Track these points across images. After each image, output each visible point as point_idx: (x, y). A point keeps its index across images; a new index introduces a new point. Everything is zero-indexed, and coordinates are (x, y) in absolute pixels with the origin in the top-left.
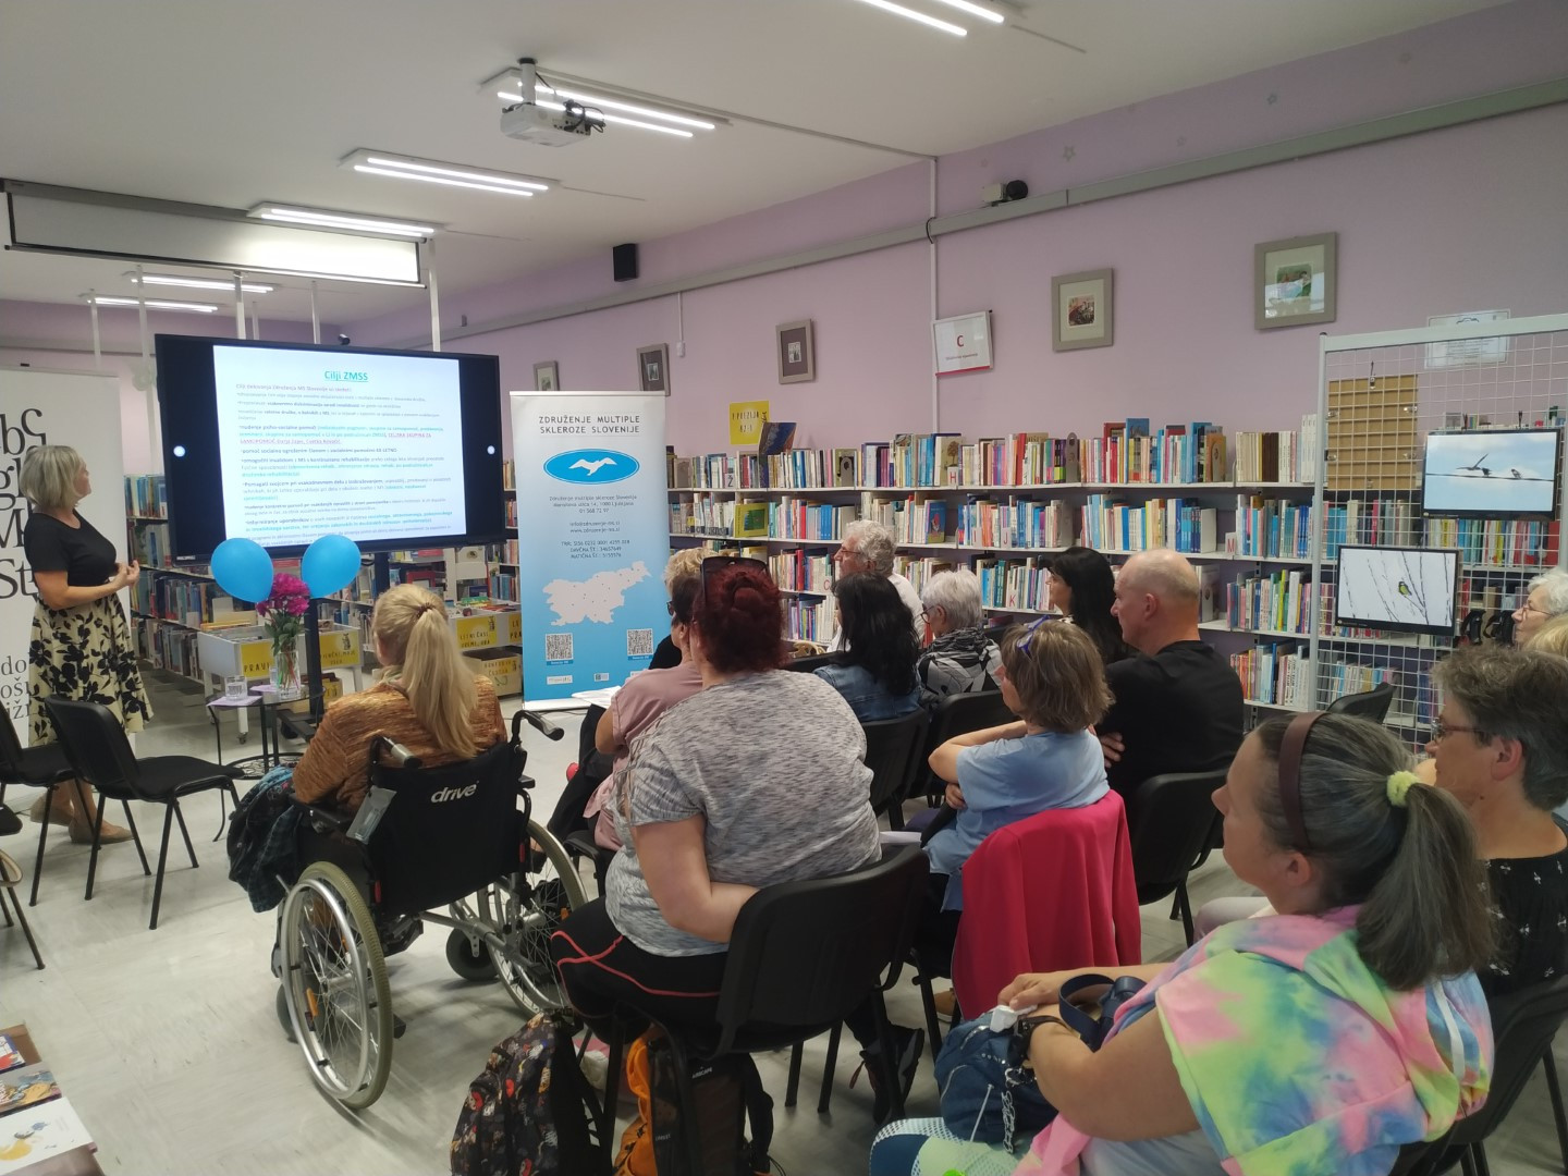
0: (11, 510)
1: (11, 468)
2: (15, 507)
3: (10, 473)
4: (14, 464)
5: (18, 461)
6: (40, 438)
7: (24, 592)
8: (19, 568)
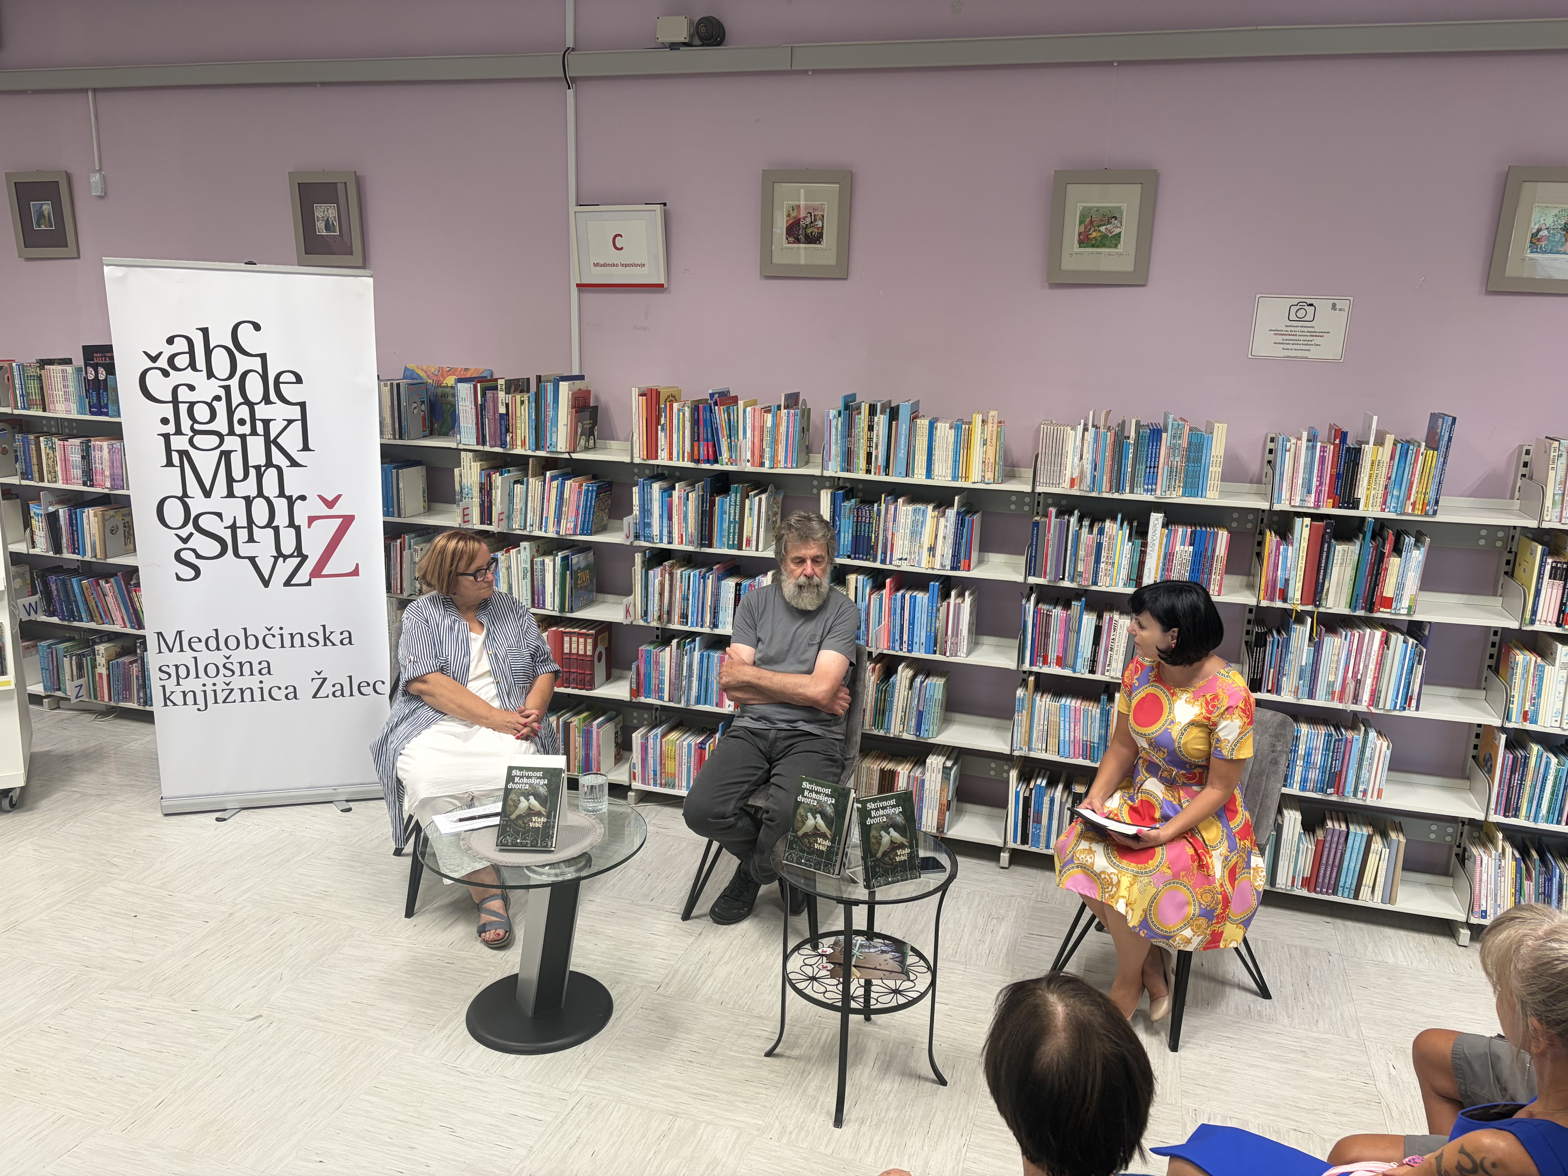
0: (218, 451)
1: (218, 398)
2: (223, 448)
3: (215, 403)
4: (222, 393)
5: (227, 389)
6: (259, 359)
7: (236, 554)
8: (230, 523)
